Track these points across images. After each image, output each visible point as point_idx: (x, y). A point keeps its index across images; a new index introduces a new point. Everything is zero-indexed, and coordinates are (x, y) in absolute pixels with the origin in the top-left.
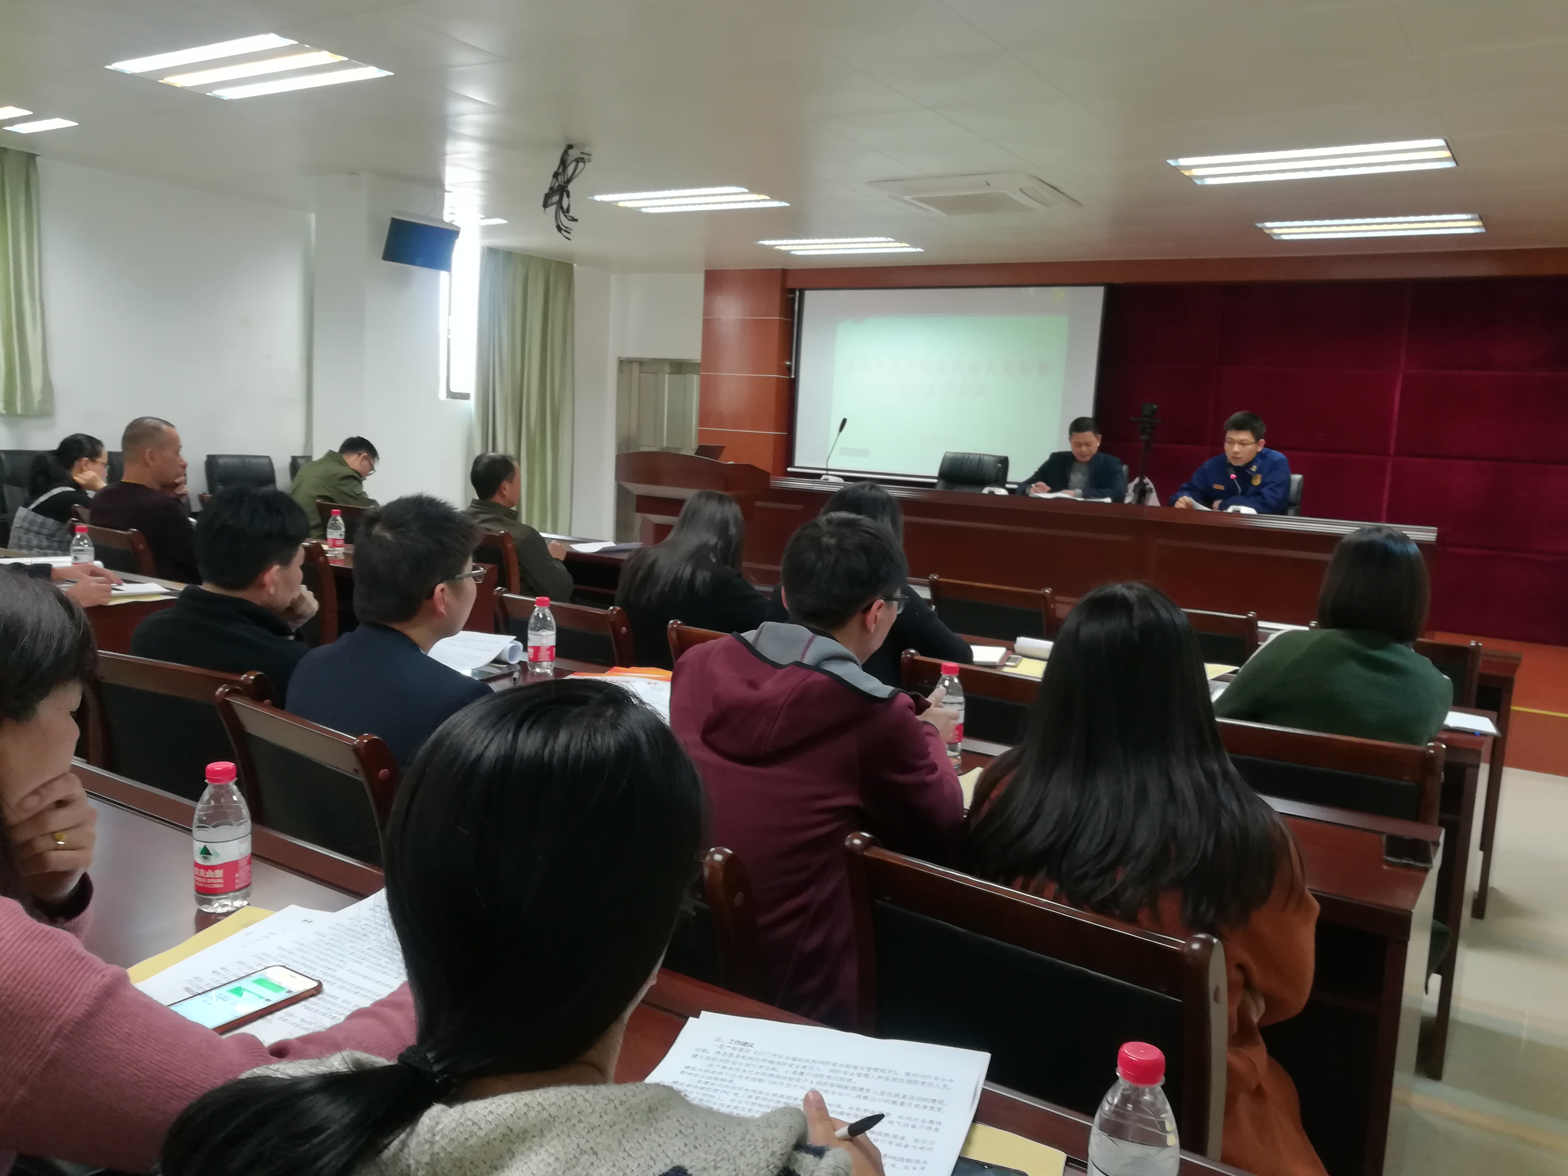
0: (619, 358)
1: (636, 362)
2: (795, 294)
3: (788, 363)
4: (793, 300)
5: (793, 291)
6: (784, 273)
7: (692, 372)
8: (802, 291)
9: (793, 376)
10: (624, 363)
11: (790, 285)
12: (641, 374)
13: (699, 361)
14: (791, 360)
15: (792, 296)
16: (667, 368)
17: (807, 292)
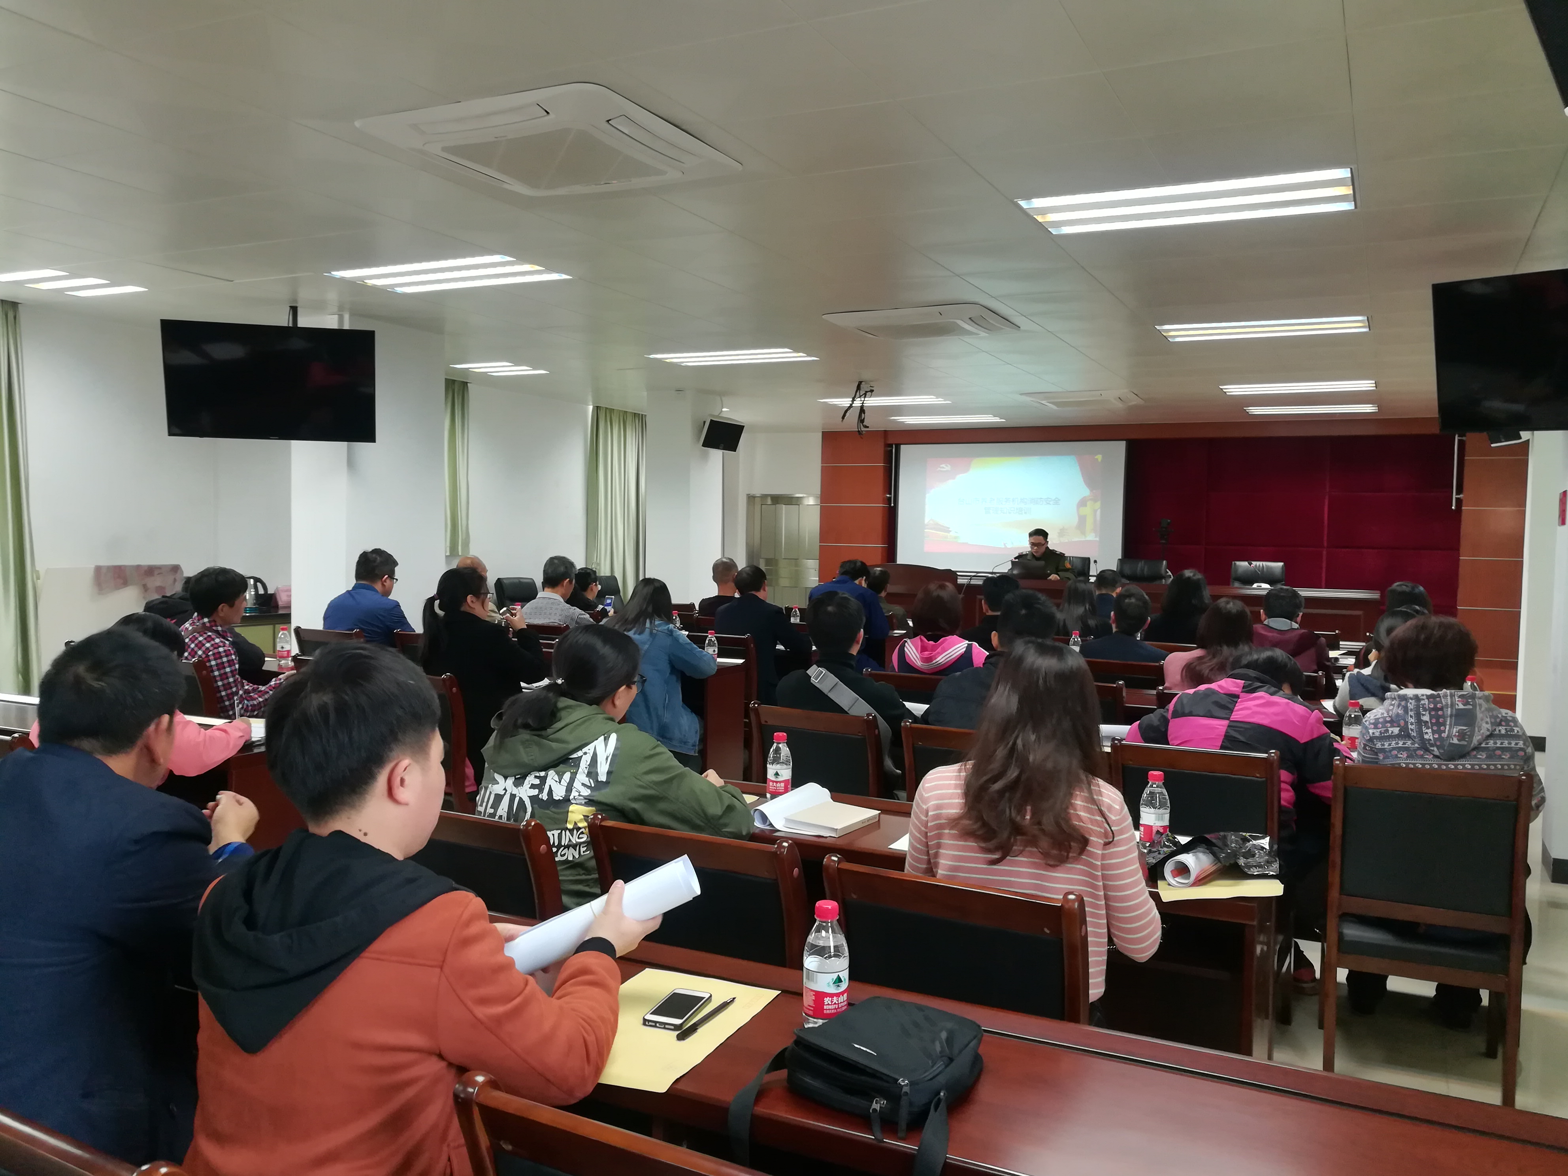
0: (747, 495)
1: (761, 497)
2: (893, 447)
3: (888, 496)
4: (893, 451)
5: (891, 445)
6: (886, 433)
8: (898, 445)
9: (892, 505)
10: (751, 498)
11: (889, 442)
12: (761, 506)
14: (890, 494)
15: (889, 449)
17: (902, 446)
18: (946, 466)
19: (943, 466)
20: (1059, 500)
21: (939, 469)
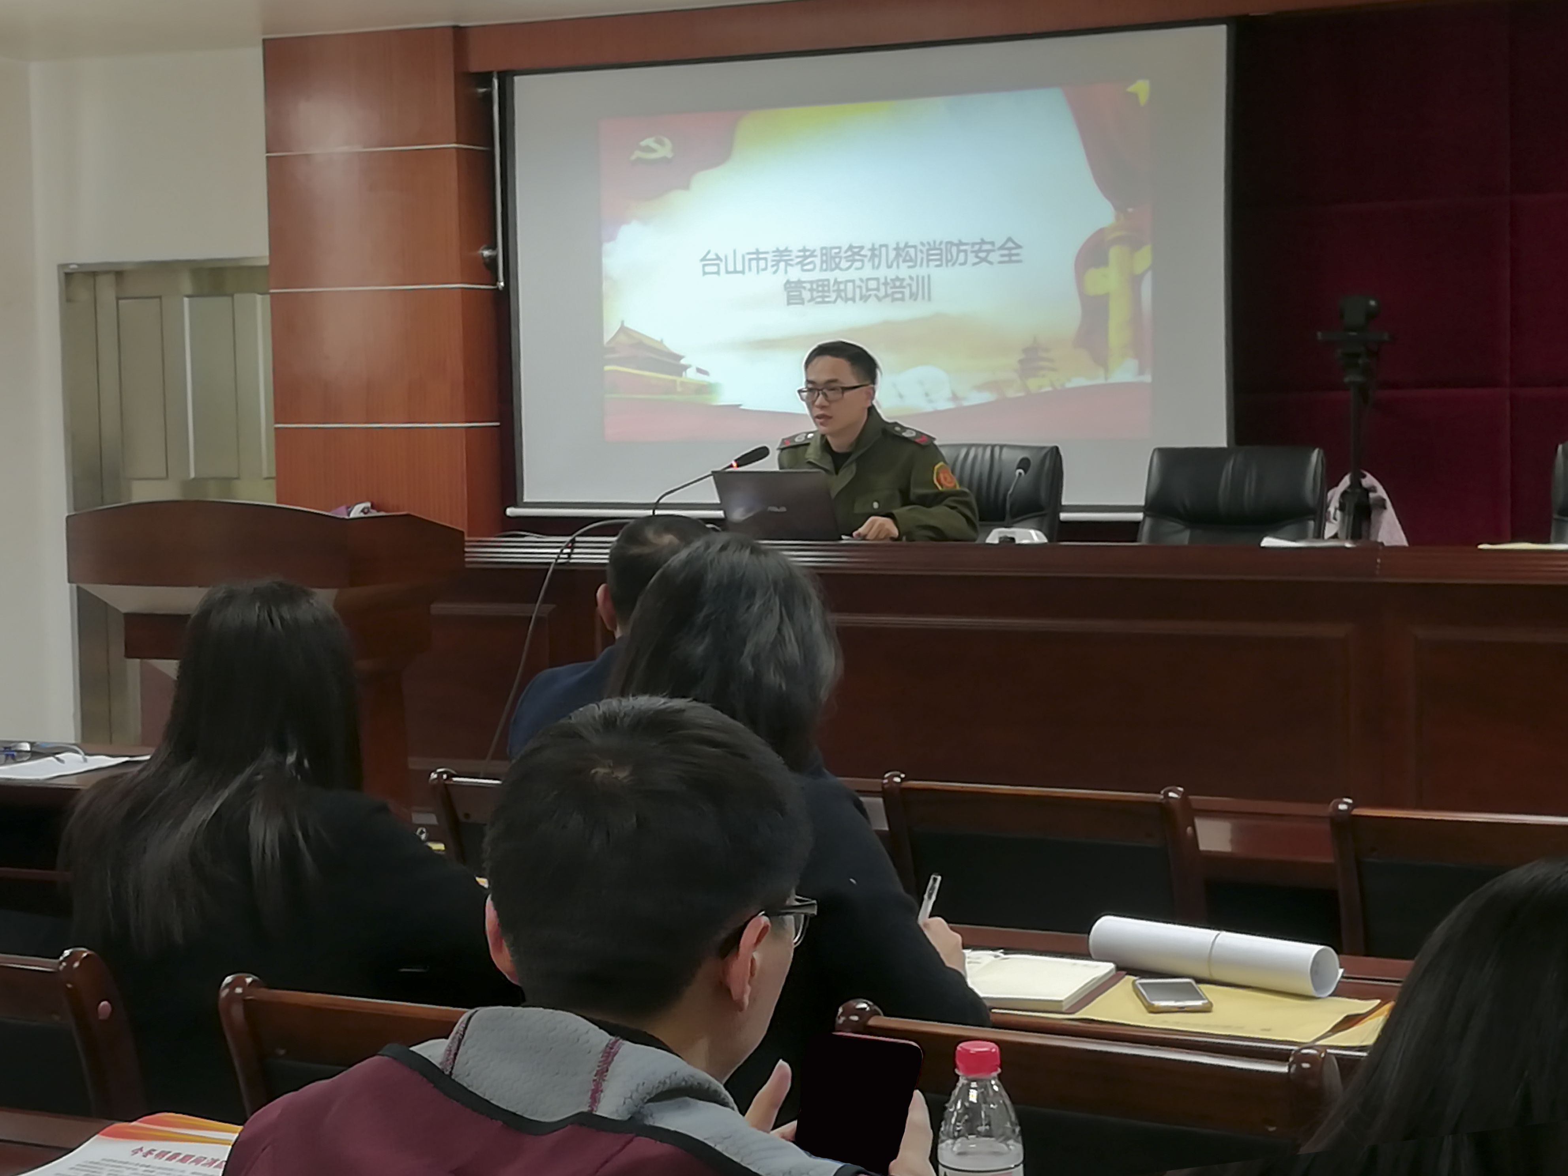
0: (61, 266)
1: (107, 272)
2: (490, 84)
3: (486, 253)
4: (488, 97)
5: (484, 78)
6: (459, 34)
7: (253, 290)
8: (506, 77)
9: (502, 284)
10: (76, 279)
11: (475, 66)
12: (121, 302)
13: (267, 262)
14: (494, 247)
15: (483, 89)
16: (186, 284)
17: (517, 79)
18: (660, 143)
19: (649, 142)
20: (1019, 247)
21: (638, 154)
